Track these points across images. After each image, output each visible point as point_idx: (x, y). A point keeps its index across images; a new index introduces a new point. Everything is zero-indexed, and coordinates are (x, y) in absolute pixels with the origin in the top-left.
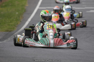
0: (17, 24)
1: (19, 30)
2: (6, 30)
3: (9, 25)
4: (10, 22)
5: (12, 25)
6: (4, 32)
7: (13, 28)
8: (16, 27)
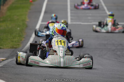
0: (21, 40)
1: (25, 46)
2: (11, 47)
3: (13, 41)
4: (12, 38)
5: (15, 41)
6: (9, 49)
7: (18, 44)
8: (20, 44)
